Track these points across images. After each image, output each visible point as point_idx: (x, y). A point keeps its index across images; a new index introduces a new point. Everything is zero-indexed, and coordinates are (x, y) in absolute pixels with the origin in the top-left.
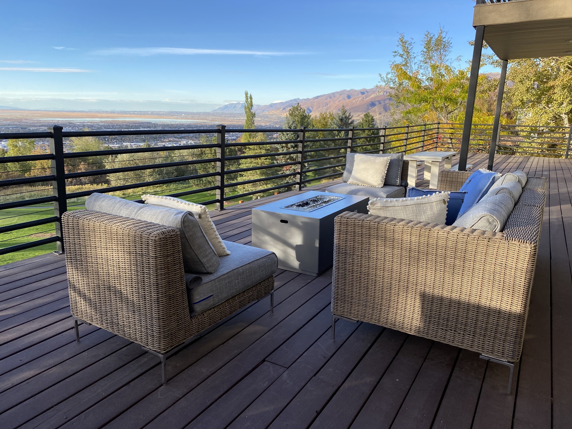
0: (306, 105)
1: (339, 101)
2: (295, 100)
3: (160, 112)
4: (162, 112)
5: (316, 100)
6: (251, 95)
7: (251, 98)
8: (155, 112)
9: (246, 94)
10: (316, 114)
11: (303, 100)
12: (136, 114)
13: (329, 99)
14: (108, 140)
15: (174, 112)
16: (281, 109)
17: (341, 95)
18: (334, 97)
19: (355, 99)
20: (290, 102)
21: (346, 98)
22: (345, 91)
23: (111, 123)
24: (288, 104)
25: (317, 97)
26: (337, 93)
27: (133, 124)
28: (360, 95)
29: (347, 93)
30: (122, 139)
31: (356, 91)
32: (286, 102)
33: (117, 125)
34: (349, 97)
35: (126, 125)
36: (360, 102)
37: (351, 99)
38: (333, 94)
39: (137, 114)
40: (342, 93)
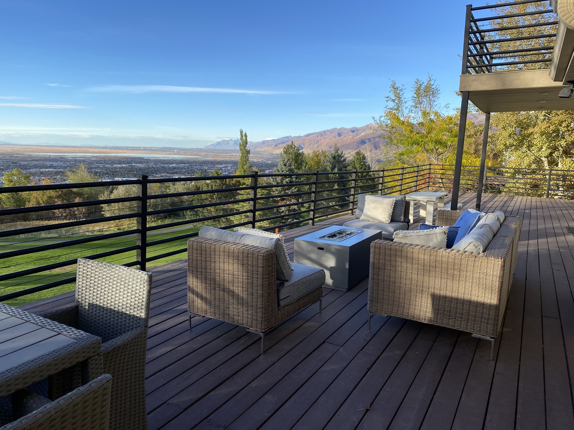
0: (298, 143)
1: (330, 139)
2: (286, 137)
3: (153, 147)
4: (155, 148)
5: (308, 138)
6: (245, 133)
7: (246, 136)
8: (147, 147)
9: (241, 132)
10: (307, 151)
11: (294, 137)
12: (128, 150)
13: (320, 137)
14: (99, 175)
15: (166, 148)
16: (273, 146)
17: (332, 133)
18: (325, 135)
19: (345, 137)
20: (282, 140)
21: (337, 136)
22: (336, 129)
23: (103, 158)
24: (280, 141)
25: (309, 135)
26: (328, 131)
27: (125, 160)
28: (350, 133)
29: (338, 131)
30: (113, 174)
31: (346, 129)
32: (278, 139)
33: (109, 161)
34: (339, 135)
35: (119, 161)
36: (350, 140)
37: (342, 137)
38: (324, 132)
39: (130, 150)
40: (332, 131)
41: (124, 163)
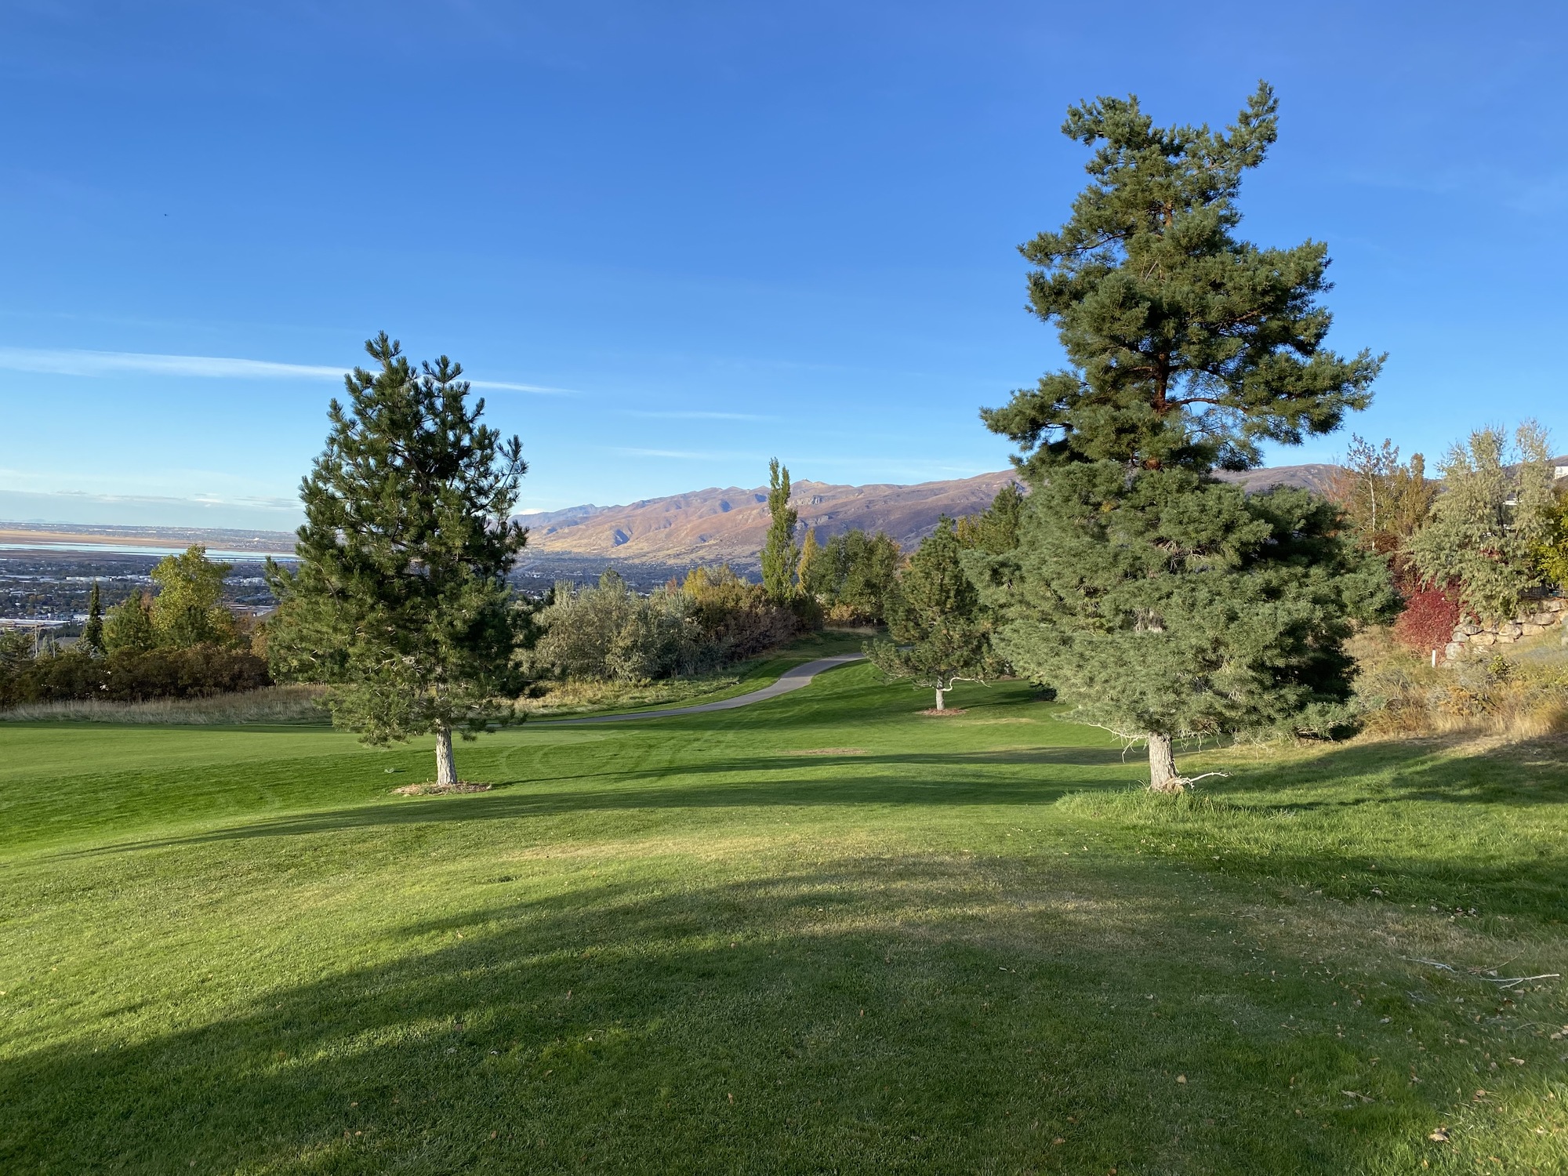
0: (613, 524)
1: (701, 517)
2: (581, 508)
3: (187, 529)
4: (192, 530)
5: (640, 511)
8: (170, 529)
11: (603, 509)
12: (109, 534)
13: (673, 511)
14: (23, 606)
15: (227, 530)
16: (545, 531)
17: (705, 500)
18: (688, 504)
19: (740, 512)
20: (569, 515)
21: (720, 510)
22: (715, 490)
23: (32, 558)
24: (562, 518)
25: (643, 504)
26: (695, 494)
27: (102, 563)
28: (754, 503)
29: (721, 496)
30: (68, 605)
31: (743, 492)
32: (558, 513)
33: (49, 565)
34: (726, 507)
35: (80, 565)
36: (754, 520)
37: (732, 512)
38: (685, 496)
39: (114, 534)
40: (707, 495)
41: (98, 571)
